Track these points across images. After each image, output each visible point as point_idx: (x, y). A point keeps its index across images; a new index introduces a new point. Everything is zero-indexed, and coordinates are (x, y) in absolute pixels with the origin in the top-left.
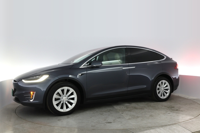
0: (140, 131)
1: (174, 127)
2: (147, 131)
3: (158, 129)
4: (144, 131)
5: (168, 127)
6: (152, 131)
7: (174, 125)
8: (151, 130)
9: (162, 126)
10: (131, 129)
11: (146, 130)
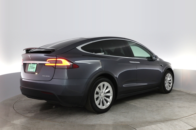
0: (141, 126)
1: (176, 122)
3: (159, 125)
4: (145, 126)
6: (153, 126)
11: (147, 126)
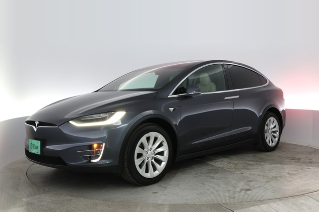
2: (256, 208)
5: (291, 200)
7: (302, 198)
8: (262, 206)
9: (280, 199)
10: (227, 204)
